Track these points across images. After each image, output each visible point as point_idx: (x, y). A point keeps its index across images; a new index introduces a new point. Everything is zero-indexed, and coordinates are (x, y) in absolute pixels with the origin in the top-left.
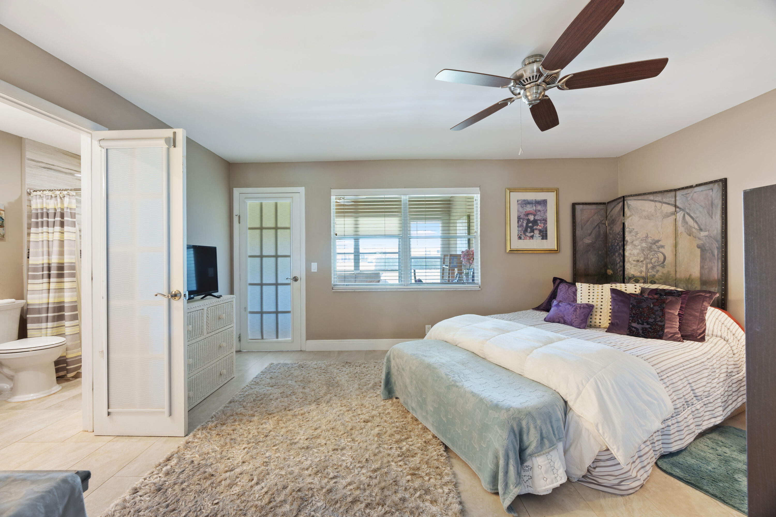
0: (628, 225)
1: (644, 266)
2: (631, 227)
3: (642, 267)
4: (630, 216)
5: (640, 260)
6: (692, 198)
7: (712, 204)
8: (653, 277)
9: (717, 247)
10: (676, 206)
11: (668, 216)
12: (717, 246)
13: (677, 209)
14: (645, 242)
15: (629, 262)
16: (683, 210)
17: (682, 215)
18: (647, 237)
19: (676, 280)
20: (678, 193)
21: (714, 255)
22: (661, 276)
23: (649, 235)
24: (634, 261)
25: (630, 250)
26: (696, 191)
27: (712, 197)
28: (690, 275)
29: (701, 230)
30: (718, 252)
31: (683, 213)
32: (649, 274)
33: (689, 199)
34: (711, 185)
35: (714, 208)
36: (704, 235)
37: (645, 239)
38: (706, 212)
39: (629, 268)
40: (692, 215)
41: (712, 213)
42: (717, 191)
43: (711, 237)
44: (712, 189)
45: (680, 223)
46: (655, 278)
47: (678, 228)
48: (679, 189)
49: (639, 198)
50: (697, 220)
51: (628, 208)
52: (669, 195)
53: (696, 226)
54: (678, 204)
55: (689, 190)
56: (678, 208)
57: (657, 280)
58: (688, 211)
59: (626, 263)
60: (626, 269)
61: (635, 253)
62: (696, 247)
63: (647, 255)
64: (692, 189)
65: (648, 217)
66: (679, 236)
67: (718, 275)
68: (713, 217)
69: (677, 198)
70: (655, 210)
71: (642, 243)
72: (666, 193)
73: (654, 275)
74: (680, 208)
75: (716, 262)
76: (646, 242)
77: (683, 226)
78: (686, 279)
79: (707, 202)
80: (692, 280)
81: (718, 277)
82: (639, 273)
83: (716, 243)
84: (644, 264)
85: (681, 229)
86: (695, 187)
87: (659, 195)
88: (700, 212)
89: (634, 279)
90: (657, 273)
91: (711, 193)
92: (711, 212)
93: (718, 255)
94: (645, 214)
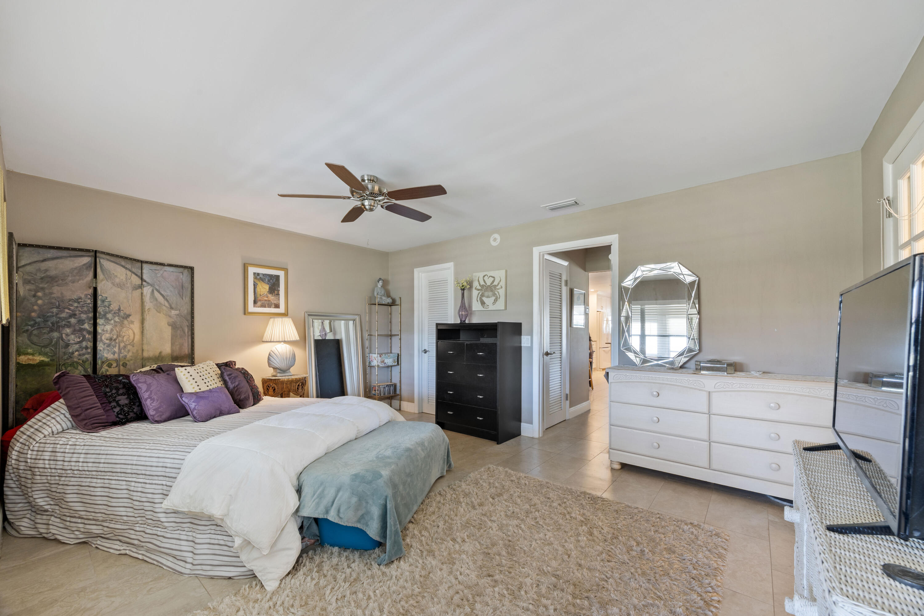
0: (101, 292)
1: (117, 345)
2: (103, 295)
3: (115, 346)
4: (102, 280)
5: (113, 339)
6: (162, 276)
7: (182, 287)
8: (125, 359)
9: (187, 326)
10: (142, 279)
11: (137, 289)
12: (188, 324)
13: (144, 283)
14: (117, 316)
15: (101, 340)
16: (151, 285)
17: (150, 290)
18: (119, 310)
19: (142, 359)
20: (145, 266)
21: (184, 333)
22: (131, 356)
23: (122, 309)
24: (107, 340)
25: (103, 325)
26: (166, 270)
27: (182, 279)
28: (160, 353)
29: (172, 308)
30: (188, 330)
31: (151, 288)
32: (121, 355)
33: (159, 275)
34: (181, 270)
35: (184, 290)
36: (175, 314)
37: (117, 311)
38: (177, 292)
39: (102, 349)
40: (162, 293)
41: (183, 295)
42: (187, 276)
43: (182, 316)
44: (182, 273)
45: (147, 298)
46: (127, 359)
47: (145, 303)
48: (147, 262)
49: (112, 260)
50: (168, 298)
51: (101, 267)
52: (136, 265)
53: (167, 304)
54: (145, 277)
55: (159, 267)
56: (145, 281)
57: (128, 361)
58: (157, 288)
59: (98, 343)
60: (98, 351)
61: (109, 329)
62: (167, 324)
63: (120, 332)
64: (162, 267)
65: (121, 286)
66: (147, 312)
67: (188, 350)
68: (184, 298)
69: (144, 271)
70: (126, 279)
71: (115, 317)
72: (134, 262)
73: (126, 356)
74: (148, 283)
75: (186, 338)
76: (119, 316)
77: (151, 302)
78: (155, 357)
79: (177, 283)
80: (163, 357)
81: (188, 352)
82: (112, 355)
83: (186, 322)
84: (116, 343)
85: (148, 304)
86: (166, 266)
87: (129, 262)
88: (171, 291)
89: (107, 363)
90: (128, 353)
91: (181, 276)
92: (181, 294)
93: (188, 332)
94: (117, 280)
